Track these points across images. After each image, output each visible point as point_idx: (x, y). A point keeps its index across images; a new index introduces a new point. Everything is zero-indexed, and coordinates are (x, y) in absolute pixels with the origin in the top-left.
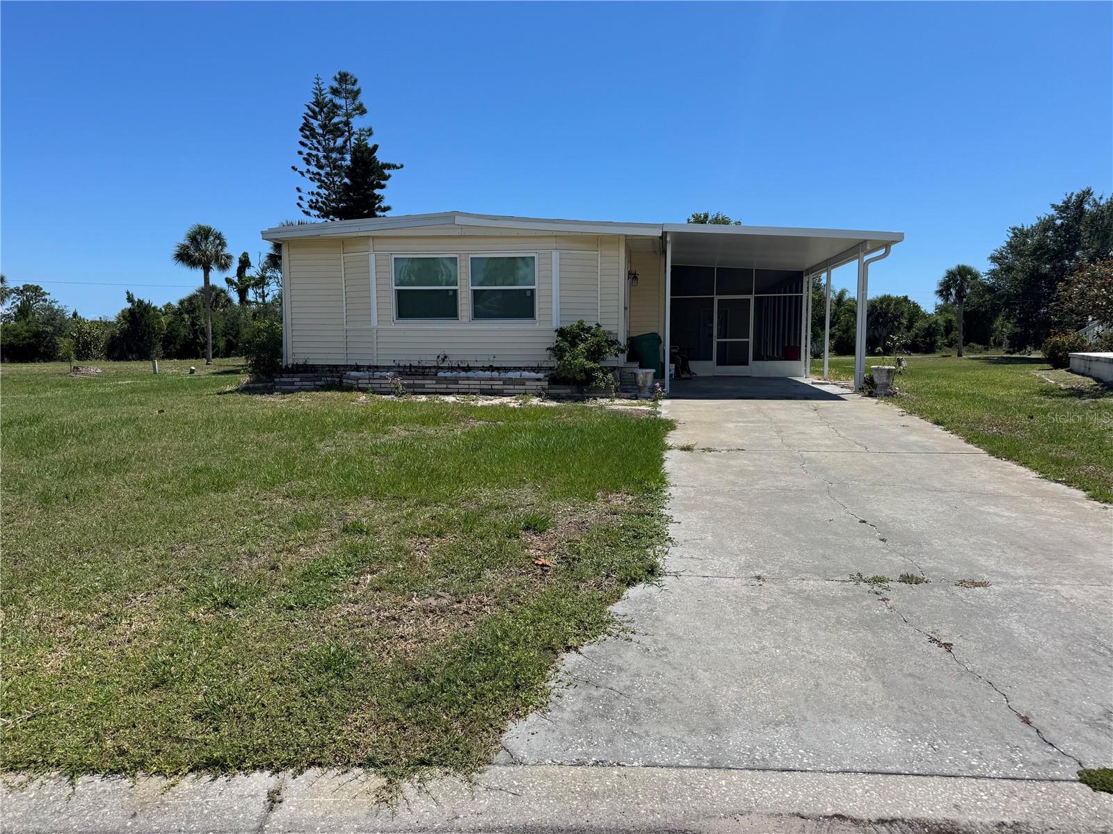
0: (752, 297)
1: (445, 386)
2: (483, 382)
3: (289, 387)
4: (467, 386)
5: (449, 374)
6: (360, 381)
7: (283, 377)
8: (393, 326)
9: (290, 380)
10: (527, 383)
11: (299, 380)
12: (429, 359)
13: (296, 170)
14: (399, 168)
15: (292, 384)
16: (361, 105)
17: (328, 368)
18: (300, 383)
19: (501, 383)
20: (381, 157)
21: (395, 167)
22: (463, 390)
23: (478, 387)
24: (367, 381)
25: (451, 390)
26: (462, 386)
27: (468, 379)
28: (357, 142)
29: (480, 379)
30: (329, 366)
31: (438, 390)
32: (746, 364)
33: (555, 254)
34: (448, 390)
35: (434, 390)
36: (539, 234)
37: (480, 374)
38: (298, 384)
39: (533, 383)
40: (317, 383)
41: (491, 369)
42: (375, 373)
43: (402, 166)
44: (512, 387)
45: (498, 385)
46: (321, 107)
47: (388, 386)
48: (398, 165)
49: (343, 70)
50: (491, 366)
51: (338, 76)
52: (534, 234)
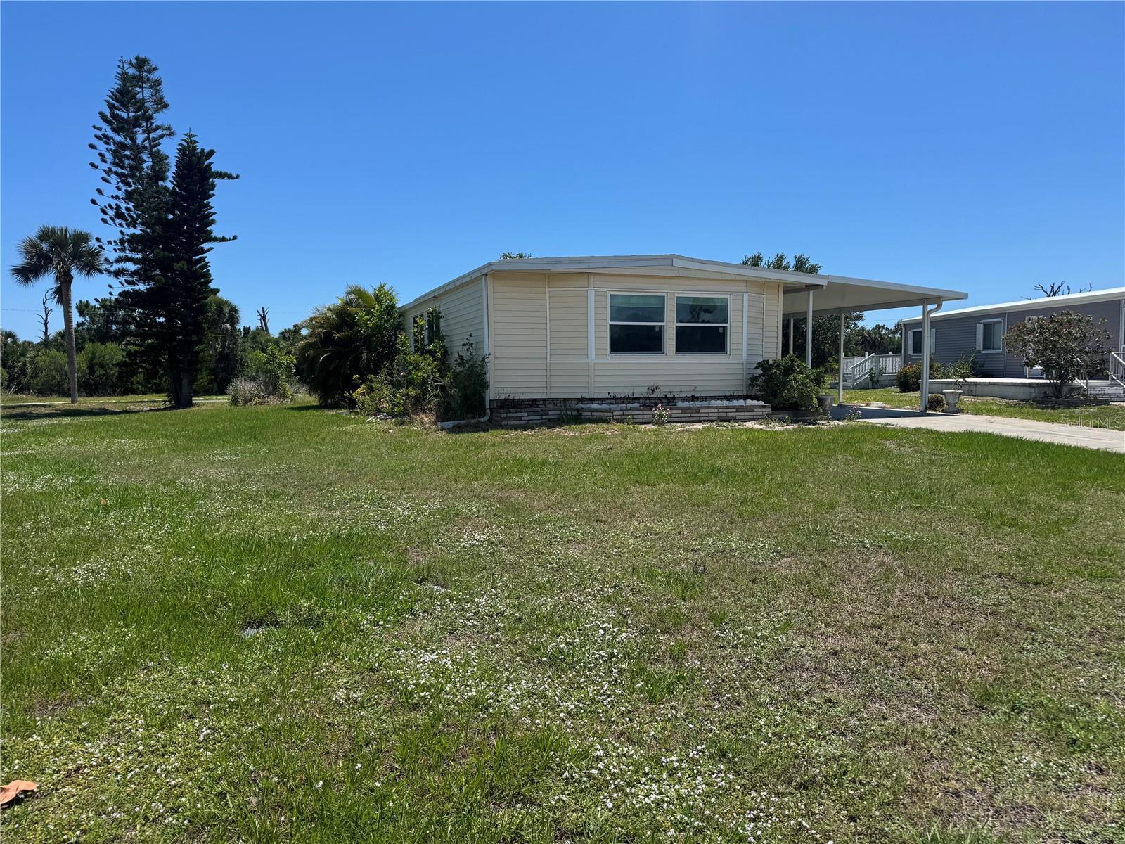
1: (689, 415)
2: (720, 410)
3: (517, 423)
4: (707, 415)
5: (686, 404)
6: (615, 413)
7: (510, 412)
8: (609, 360)
9: (518, 415)
10: (755, 410)
11: (526, 414)
12: (640, 390)
13: (97, 167)
14: (234, 179)
15: (520, 419)
16: (162, 98)
17: (527, 403)
18: (528, 418)
19: (735, 410)
20: (217, 164)
21: (230, 177)
22: (704, 418)
23: (716, 414)
24: (621, 413)
25: (694, 419)
26: (702, 415)
27: (708, 408)
28: (186, 144)
29: (718, 408)
30: (529, 400)
31: (684, 419)
33: (746, 296)
34: (691, 419)
35: (679, 419)
36: (738, 278)
37: (719, 403)
38: (525, 418)
39: (760, 410)
40: (544, 417)
41: (694, 398)
42: (628, 405)
43: (237, 177)
44: (743, 414)
45: (732, 413)
46: (124, 96)
47: (640, 416)
48: (234, 175)
49: (142, 55)
50: (693, 396)
51: (134, 61)
52: (733, 278)
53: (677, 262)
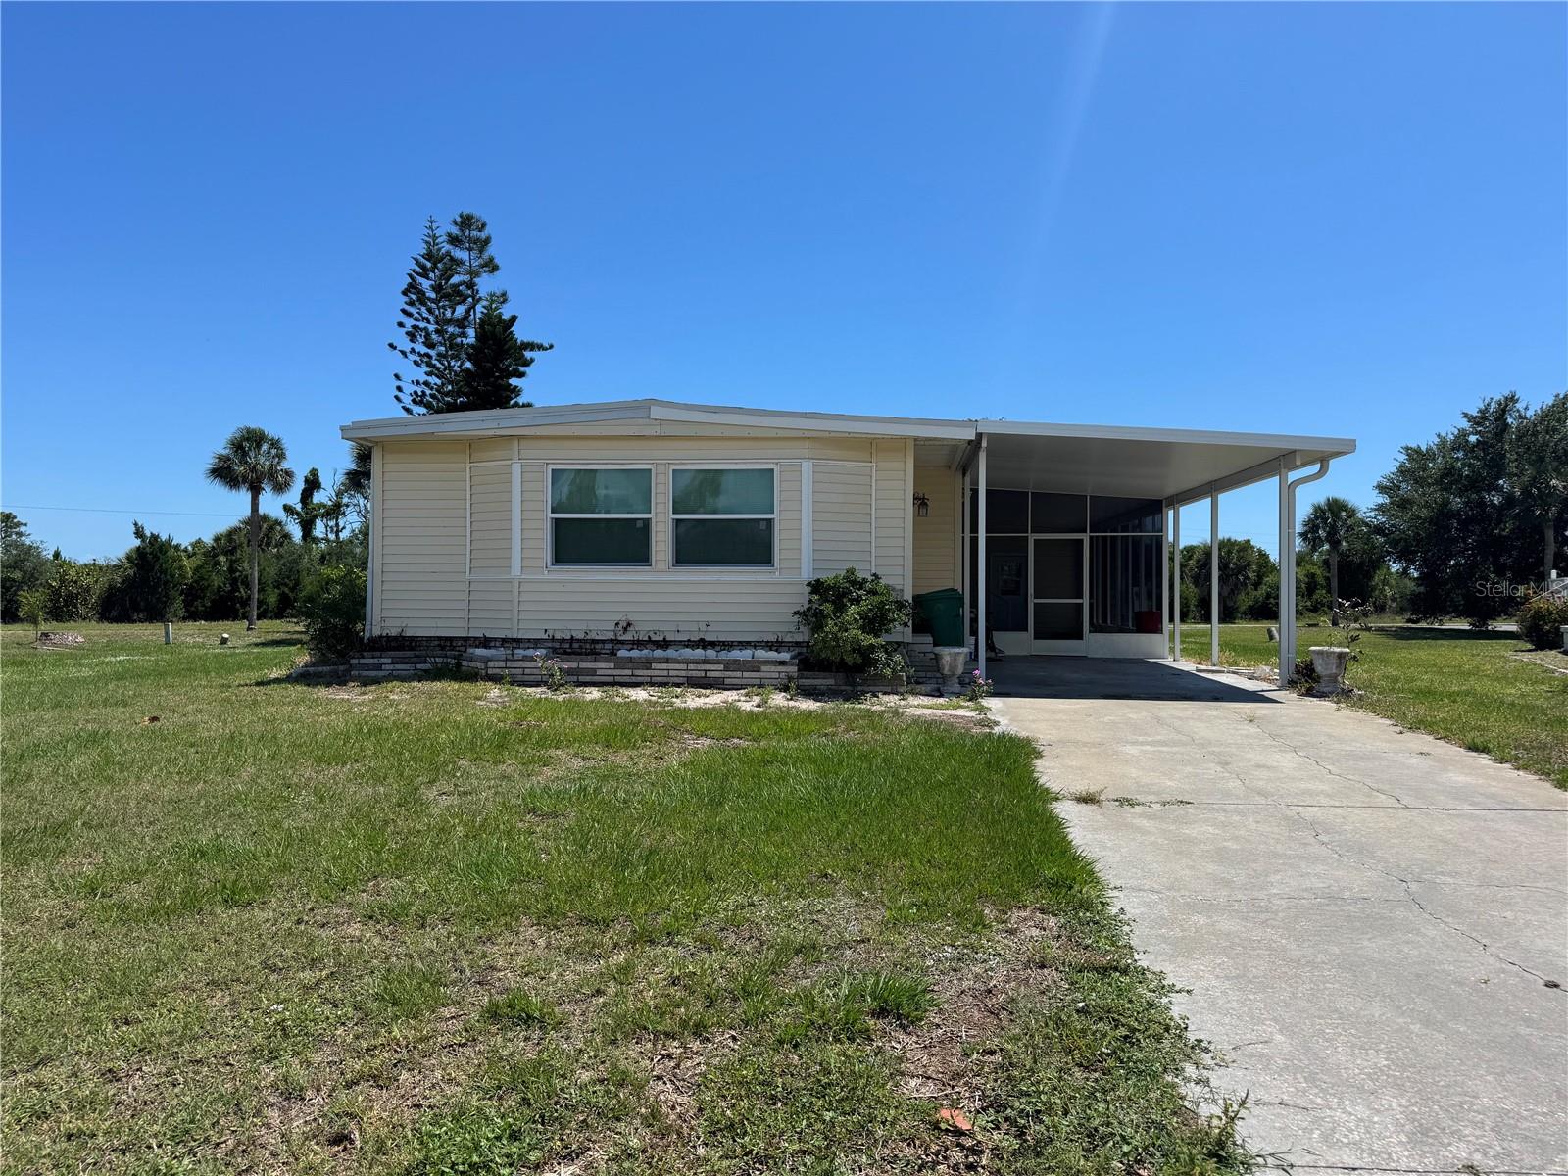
0: (1085, 537)
1: (629, 672)
2: (691, 667)
3: (373, 674)
4: (665, 673)
5: (635, 653)
6: (491, 664)
7: (363, 657)
8: (546, 576)
9: (376, 661)
10: (764, 668)
11: (389, 661)
12: (603, 629)
13: (395, 348)
14: (547, 349)
15: (379, 667)
16: (491, 260)
17: (436, 643)
18: (391, 667)
19: (722, 667)
20: (521, 333)
21: (540, 347)
22: (659, 679)
23: (683, 674)
24: (502, 664)
25: (640, 679)
26: (656, 673)
27: (667, 661)
28: (486, 311)
29: (687, 662)
30: (440, 638)
31: (618, 679)
32: (1080, 637)
33: (807, 467)
34: (634, 680)
35: (611, 679)
36: (781, 434)
37: (688, 652)
38: (388, 667)
39: (773, 668)
40: (419, 666)
41: (703, 644)
42: (516, 651)
43: (551, 347)
44: (739, 674)
45: (716, 672)
46: (435, 261)
47: (535, 671)
48: (546, 345)
49: (466, 211)
50: (702, 640)
51: (459, 219)
52: (775, 435)
53: (656, 412)
